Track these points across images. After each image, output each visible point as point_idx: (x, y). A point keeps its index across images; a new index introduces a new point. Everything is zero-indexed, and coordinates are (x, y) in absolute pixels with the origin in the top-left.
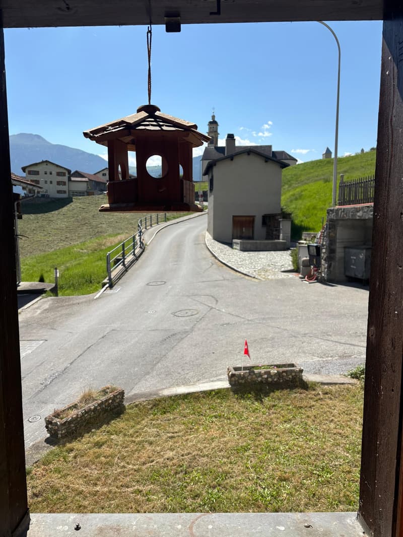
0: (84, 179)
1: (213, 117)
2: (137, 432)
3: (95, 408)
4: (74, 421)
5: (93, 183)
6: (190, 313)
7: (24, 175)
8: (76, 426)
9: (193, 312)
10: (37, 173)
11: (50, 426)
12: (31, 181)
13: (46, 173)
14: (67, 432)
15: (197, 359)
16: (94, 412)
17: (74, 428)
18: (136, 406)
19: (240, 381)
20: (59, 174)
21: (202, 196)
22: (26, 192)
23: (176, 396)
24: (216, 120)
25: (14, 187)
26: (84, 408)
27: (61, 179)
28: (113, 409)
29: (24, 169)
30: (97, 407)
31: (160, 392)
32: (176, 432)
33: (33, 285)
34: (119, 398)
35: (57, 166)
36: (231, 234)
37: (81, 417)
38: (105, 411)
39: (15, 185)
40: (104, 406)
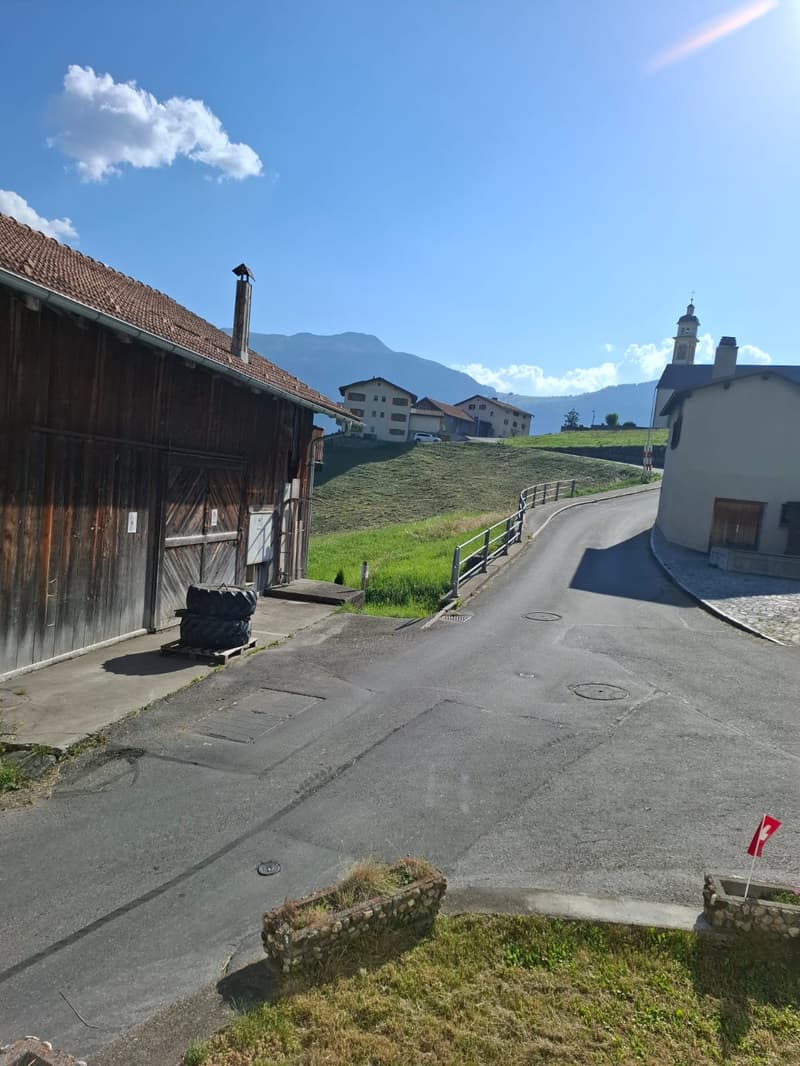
0: (436, 413)
1: (691, 308)
2: (462, 1007)
3: (375, 915)
4: (323, 939)
5: (452, 420)
6: (607, 694)
7: (342, 399)
8: (324, 952)
9: (614, 692)
10: (362, 398)
11: (269, 937)
12: (352, 410)
13: (376, 399)
14: (303, 963)
15: (619, 810)
16: (370, 924)
17: (320, 956)
18: (469, 925)
19: (739, 924)
20: (397, 402)
21: (651, 455)
22: (340, 428)
23: (568, 921)
24: (695, 314)
25: (315, 415)
26: (349, 911)
27: (400, 410)
28: (415, 920)
29: (343, 390)
30: (379, 912)
31: (530, 899)
32: (560, 1040)
33: (325, 587)
34: (433, 897)
35: (396, 388)
36: (708, 535)
37: (339, 933)
38: (396, 923)
39: (317, 412)
40: (395, 912)
